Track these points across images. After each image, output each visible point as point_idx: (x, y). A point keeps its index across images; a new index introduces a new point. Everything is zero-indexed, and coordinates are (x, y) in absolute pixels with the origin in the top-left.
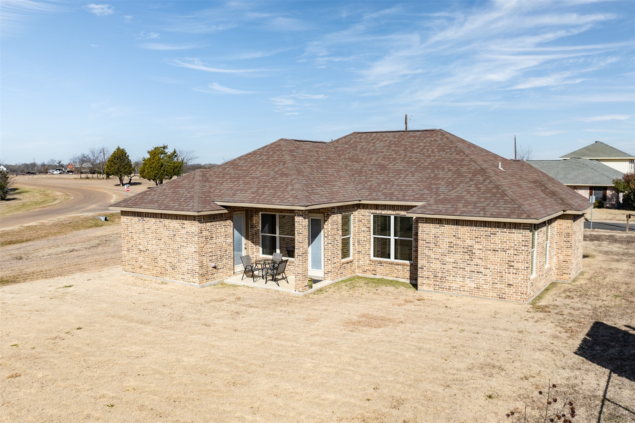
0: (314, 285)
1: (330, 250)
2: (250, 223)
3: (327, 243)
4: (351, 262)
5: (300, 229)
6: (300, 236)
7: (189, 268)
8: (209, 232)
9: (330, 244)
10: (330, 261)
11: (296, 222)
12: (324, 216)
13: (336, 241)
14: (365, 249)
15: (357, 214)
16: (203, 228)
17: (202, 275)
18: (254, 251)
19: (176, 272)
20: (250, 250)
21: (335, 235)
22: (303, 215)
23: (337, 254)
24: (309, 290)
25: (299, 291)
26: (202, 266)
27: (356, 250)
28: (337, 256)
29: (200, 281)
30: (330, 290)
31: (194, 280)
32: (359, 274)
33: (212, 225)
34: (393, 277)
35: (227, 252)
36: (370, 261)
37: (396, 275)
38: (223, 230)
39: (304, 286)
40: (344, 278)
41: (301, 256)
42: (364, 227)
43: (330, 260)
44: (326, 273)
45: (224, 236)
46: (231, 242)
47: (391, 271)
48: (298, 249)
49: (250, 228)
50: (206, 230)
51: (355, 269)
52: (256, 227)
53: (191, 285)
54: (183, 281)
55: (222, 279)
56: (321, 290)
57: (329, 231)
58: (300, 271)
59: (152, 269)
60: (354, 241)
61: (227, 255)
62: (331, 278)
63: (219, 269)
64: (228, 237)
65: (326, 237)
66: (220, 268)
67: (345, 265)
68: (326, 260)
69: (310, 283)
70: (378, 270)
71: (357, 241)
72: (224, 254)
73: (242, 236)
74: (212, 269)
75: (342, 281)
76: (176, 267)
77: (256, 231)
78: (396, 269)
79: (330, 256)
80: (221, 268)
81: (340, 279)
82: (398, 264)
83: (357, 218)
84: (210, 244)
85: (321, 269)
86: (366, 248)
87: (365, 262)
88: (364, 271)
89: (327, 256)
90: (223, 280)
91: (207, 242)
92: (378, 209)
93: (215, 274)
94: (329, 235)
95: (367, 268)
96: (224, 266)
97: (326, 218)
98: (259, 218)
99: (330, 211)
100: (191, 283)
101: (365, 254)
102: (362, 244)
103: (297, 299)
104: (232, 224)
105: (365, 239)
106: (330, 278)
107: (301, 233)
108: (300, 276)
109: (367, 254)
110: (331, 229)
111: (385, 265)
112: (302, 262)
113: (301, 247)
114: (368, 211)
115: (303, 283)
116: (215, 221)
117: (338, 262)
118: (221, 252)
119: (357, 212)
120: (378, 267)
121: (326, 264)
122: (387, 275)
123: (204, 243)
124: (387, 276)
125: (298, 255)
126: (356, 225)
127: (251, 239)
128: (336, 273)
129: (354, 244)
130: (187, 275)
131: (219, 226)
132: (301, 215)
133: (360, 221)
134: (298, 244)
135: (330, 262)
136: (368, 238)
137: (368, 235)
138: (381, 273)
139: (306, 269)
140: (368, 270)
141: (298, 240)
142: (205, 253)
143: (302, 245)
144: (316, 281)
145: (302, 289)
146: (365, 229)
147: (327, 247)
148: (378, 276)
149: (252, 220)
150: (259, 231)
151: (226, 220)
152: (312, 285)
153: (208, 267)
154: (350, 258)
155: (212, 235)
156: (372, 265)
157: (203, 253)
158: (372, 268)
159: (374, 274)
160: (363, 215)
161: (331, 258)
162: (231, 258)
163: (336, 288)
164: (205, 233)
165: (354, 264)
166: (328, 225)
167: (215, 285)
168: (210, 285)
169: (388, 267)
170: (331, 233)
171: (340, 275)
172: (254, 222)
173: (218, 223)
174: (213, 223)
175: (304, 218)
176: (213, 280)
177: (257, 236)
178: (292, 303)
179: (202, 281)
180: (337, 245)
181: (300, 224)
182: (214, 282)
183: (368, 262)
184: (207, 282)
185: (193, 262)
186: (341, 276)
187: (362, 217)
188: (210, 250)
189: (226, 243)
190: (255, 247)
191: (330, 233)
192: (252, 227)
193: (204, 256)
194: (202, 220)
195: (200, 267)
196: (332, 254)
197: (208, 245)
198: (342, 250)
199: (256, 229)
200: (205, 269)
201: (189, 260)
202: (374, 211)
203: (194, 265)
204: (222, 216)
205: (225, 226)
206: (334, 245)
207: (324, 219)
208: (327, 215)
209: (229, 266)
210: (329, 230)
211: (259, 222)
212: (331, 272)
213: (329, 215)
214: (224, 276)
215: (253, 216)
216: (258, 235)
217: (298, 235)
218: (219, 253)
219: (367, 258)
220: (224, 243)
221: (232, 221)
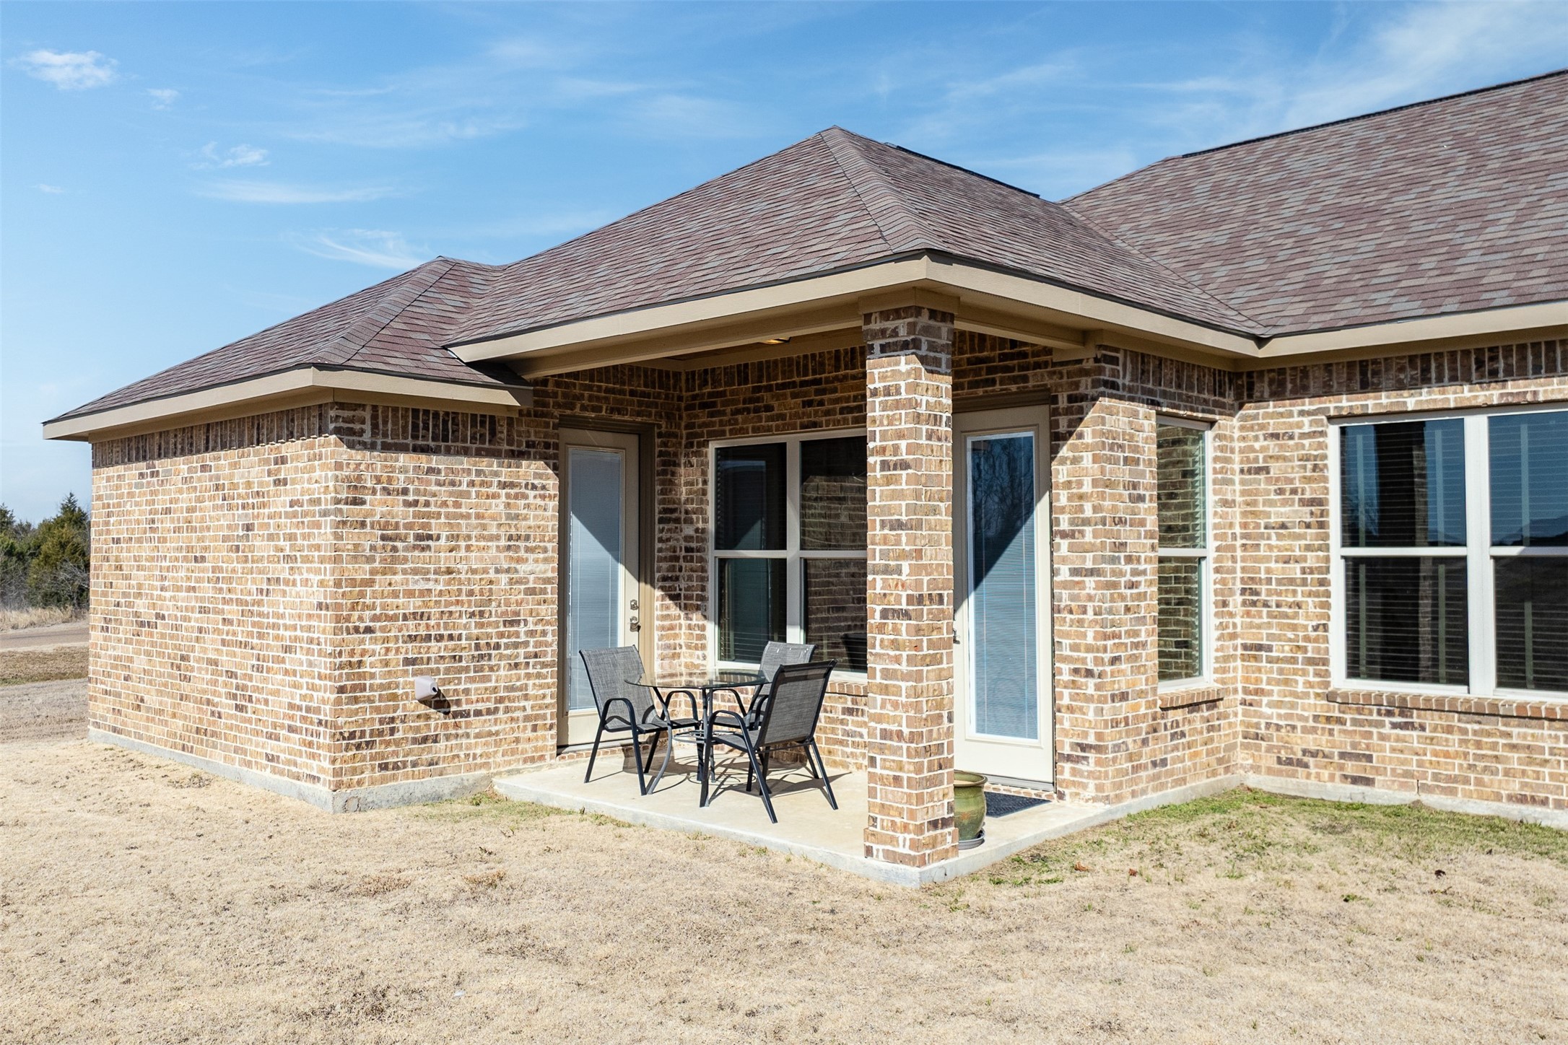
0: (991, 825)
1: (1090, 615)
2: (658, 497)
3: (1075, 572)
4: (1212, 703)
5: (900, 435)
6: (896, 480)
7: (297, 702)
8: (408, 504)
9: (1091, 572)
10: (1091, 682)
11: (875, 393)
12: (1055, 412)
13: (1129, 559)
14: (1294, 628)
15: (1237, 434)
16: (367, 475)
17: (353, 740)
18: (682, 641)
19: (249, 721)
20: (657, 634)
21: (1121, 521)
22: (916, 344)
23: (1136, 645)
24: (964, 854)
25: (893, 857)
26: (354, 688)
27: (1233, 636)
28: (1134, 658)
29: (337, 773)
30: (1099, 859)
31: (315, 763)
32: (1253, 780)
33: (431, 471)
34: (1498, 797)
35: (522, 629)
36: (1330, 697)
37: (1515, 787)
38: (498, 506)
39: (923, 819)
40: (1172, 795)
41: (907, 615)
42: (1285, 503)
43: (1089, 673)
44: (1069, 758)
45: (503, 543)
46: (547, 581)
47: (1477, 757)
48: (886, 570)
49: (661, 521)
50: (387, 491)
51: (1230, 748)
52: (689, 521)
53: (302, 796)
54: (274, 771)
55: (483, 772)
56: (1039, 857)
57: (1081, 497)
58: (895, 719)
59: (171, 710)
60: (1223, 582)
61: (516, 645)
62: (1099, 788)
63: (465, 714)
64: (528, 550)
65: (1064, 535)
66: (472, 707)
67: (1178, 715)
68: (1066, 677)
69: (968, 807)
70: (1384, 753)
71: (1239, 586)
72: (501, 635)
73: (617, 560)
74: (423, 709)
75: (1165, 810)
76: (250, 700)
77: (688, 538)
78: (1514, 747)
79: (1089, 649)
80: (478, 713)
81: (1153, 799)
82: (1526, 716)
83: (1237, 457)
84: (415, 571)
85: (1034, 734)
86: (1301, 621)
87: (1293, 706)
88: (1289, 762)
89: (1075, 648)
90: (488, 778)
91: (394, 560)
92: (1377, 389)
93: (442, 744)
94: (1086, 522)
95: (1311, 742)
96: (501, 700)
97: (1063, 422)
98: (704, 473)
99: (1086, 373)
100: (305, 785)
101: (1294, 660)
102: (1273, 600)
103: (874, 910)
104: (552, 483)
105: (1295, 571)
106: (1092, 784)
107: (905, 465)
108: (896, 751)
109: (1310, 661)
110: (1095, 483)
111: (1430, 720)
112: (910, 660)
113: (903, 555)
114: (1308, 404)
115: (920, 799)
116: (448, 452)
117: (1141, 694)
118: (481, 625)
119: (1236, 421)
120: (1383, 737)
121: (1066, 701)
122: (1449, 785)
123: (370, 560)
124: (1452, 792)
125: (885, 614)
126: (1235, 491)
127: (665, 579)
128: (1130, 758)
129: (1225, 604)
130: (287, 739)
131: (472, 484)
132: (905, 346)
133: (1258, 471)
134: (885, 540)
135: (1090, 685)
136: (1309, 563)
137: (1308, 548)
138: (1407, 774)
139: (940, 706)
140: (1314, 754)
141: (884, 510)
142: (375, 618)
143: (911, 540)
144: (1002, 805)
145: (915, 845)
146: (1294, 512)
147: (1073, 598)
148: (1384, 793)
149: (669, 485)
150: (704, 540)
151: (519, 455)
152: (979, 821)
153: (394, 697)
154: (1205, 682)
155: (427, 526)
156: (1340, 721)
157: (367, 614)
158: (1341, 740)
159: (1355, 780)
160: (1275, 436)
161: (1098, 661)
162: (544, 665)
163: (1136, 848)
164: (377, 506)
165: (1226, 716)
166: (1075, 461)
167: (437, 799)
168: (407, 801)
169: (1456, 737)
170: (1096, 509)
171: (1151, 771)
172: (683, 497)
173: (465, 462)
174: (435, 461)
175: (923, 360)
176: (422, 775)
177: (696, 565)
178: (827, 943)
179: (354, 771)
180: (1132, 585)
181: (897, 405)
182: (430, 784)
183: (1313, 705)
184: (384, 780)
185: (310, 664)
186: (1156, 777)
187: (1271, 443)
188: (413, 605)
189: (511, 581)
190: (683, 622)
191: (1088, 508)
192: (672, 515)
193: (369, 630)
194: (362, 432)
195: (341, 690)
196: (1106, 637)
197: (399, 577)
198: (1161, 623)
199: (689, 530)
200: (378, 710)
201: (299, 656)
202: (1346, 403)
203: (317, 681)
204: (493, 433)
205: (512, 485)
206: (1115, 585)
207: (1054, 424)
208: (1071, 399)
209: (528, 704)
210: (1087, 488)
211: (704, 493)
212: (1098, 749)
213: (1083, 398)
214: (499, 758)
215: (677, 465)
216: (702, 560)
217: (889, 481)
218: (466, 627)
219: (1310, 685)
220: (504, 578)
221: (555, 468)
